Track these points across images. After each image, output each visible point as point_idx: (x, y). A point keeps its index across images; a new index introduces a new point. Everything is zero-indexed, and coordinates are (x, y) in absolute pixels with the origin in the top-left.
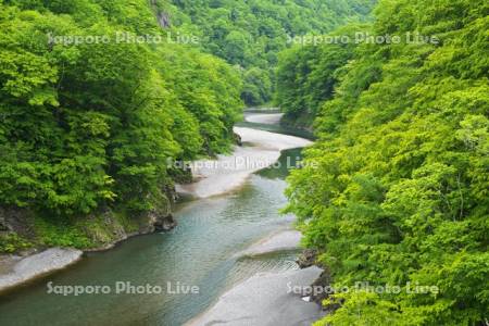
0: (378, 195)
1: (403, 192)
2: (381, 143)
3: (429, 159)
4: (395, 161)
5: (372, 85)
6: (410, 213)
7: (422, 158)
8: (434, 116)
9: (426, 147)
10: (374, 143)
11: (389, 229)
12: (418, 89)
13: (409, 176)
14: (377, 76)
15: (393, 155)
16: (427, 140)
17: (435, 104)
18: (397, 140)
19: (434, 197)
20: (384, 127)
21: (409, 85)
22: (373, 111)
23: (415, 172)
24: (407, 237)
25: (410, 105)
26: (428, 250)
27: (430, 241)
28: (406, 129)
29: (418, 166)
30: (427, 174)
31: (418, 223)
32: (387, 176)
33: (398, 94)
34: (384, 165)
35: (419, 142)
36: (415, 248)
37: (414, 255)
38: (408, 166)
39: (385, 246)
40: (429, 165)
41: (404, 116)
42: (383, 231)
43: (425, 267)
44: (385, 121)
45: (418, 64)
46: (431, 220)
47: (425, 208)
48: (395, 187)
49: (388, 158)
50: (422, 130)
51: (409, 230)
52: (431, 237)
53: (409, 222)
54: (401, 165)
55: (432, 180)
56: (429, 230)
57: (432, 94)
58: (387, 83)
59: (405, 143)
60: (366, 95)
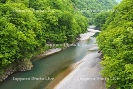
0: (112, 41)
1: (117, 40)
2: (113, 32)
3: (121, 35)
4: (115, 35)
5: (112, 21)
6: (118, 44)
7: (120, 34)
8: (123, 27)
9: (121, 33)
10: (112, 32)
11: (114, 47)
12: (120, 22)
13: (118, 38)
14: (113, 20)
15: (115, 34)
16: (121, 31)
17: (123, 25)
18: (116, 31)
19: (122, 41)
20: (114, 29)
21: (118, 21)
22: (112, 26)
23: (119, 37)
24: (117, 48)
25: (118, 25)
26: (120, 50)
27: (121, 49)
28: (117, 29)
29: (119, 36)
30: (121, 37)
31: (119, 46)
32: (114, 38)
33: (116, 23)
34: (113, 35)
35: (120, 32)
36: (118, 50)
37: (118, 51)
38: (118, 36)
39: (113, 49)
40: (121, 36)
41: (117, 27)
42: (113, 47)
43: (120, 53)
44: (114, 28)
45: (120, 18)
46: (121, 45)
47: (120, 43)
48: (115, 39)
49: (114, 34)
50: (120, 29)
51: (117, 47)
52: (121, 48)
53: (117, 46)
54: (116, 35)
55: (122, 38)
56: (121, 47)
57: (122, 23)
58: (114, 21)
59: (117, 32)
60: (111, 23)
